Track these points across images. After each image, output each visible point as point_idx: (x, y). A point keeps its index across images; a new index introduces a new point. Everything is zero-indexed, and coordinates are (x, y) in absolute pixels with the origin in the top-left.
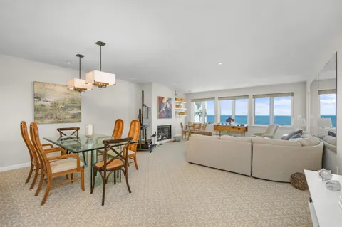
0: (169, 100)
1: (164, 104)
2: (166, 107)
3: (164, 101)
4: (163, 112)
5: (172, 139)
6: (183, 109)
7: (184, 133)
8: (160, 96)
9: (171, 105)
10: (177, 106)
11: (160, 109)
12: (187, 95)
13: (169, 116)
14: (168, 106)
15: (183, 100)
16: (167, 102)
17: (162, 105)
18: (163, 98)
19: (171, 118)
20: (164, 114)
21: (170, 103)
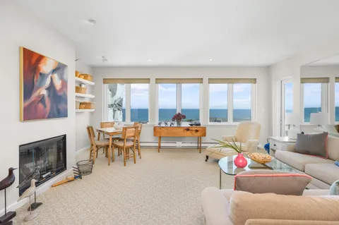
0: (59, 68)
1: (43, 76)
2: (51, 87)
3: (46, 68)
4: (42, 99)
5: (69, 172)
6: (87, 97)
7: (94, 149)
9: (64, 84)
10: (78, 89)
12: (94, 68)
13: (60, 113)
14: (58, 83)
15: (89, 78)
16: (54, 71)
17: (37, 79)
18: (40, 58)
19: (67, 116)
20: (45, 106)
21: (61, 78)
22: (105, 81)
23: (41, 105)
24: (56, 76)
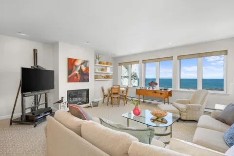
1: (76, 66)
4: (76, 75)
8: (70, 57)
11: (70, 71)
12: (115, 59)
13: (85, 80)
15: (109, 64)
16: (82, 64)
17: (74, 68)
18: (75, 60)
19: (88, 81)
20: (77, 77)
21: (86, 66)
22: (120, 64)
23: (76, 77)
24: (83, 66)
